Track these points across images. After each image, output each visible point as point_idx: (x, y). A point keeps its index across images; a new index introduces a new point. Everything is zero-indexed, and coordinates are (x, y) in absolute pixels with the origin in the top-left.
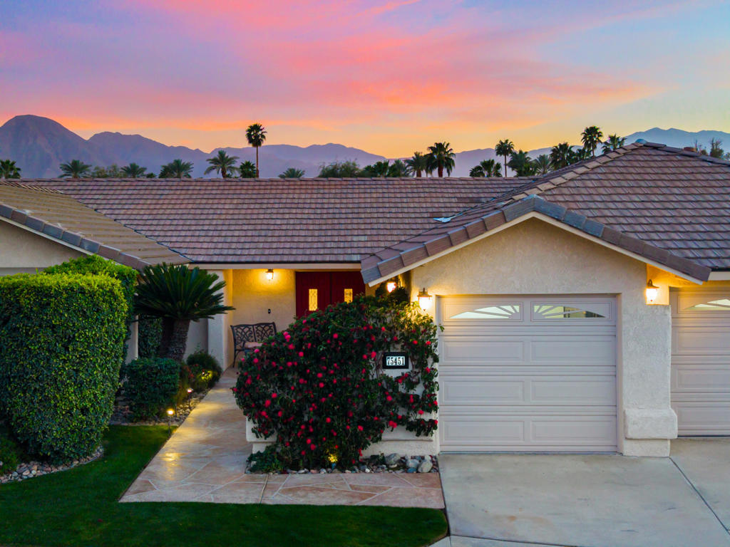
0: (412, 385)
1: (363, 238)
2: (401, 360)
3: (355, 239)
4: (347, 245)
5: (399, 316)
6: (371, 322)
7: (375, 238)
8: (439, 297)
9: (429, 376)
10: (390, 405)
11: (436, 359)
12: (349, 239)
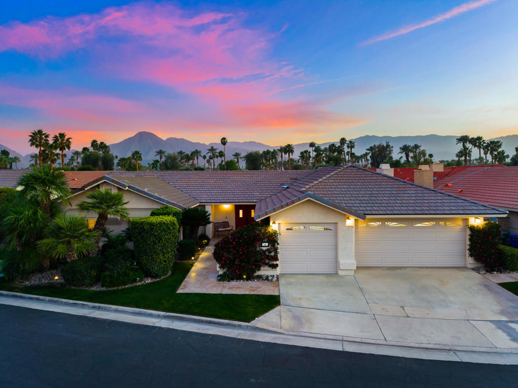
0: (270, 252)
1: (257, 193)
2: (267, 244)
3: (255, 193)
4: (252, 196)
5: (266, 230)
6: (257, 232)
7: (262, 193)
8: (279, 224)
9: (276, 249)
10: (263, 259)
11: (278, 244)
12: (253, 193)
